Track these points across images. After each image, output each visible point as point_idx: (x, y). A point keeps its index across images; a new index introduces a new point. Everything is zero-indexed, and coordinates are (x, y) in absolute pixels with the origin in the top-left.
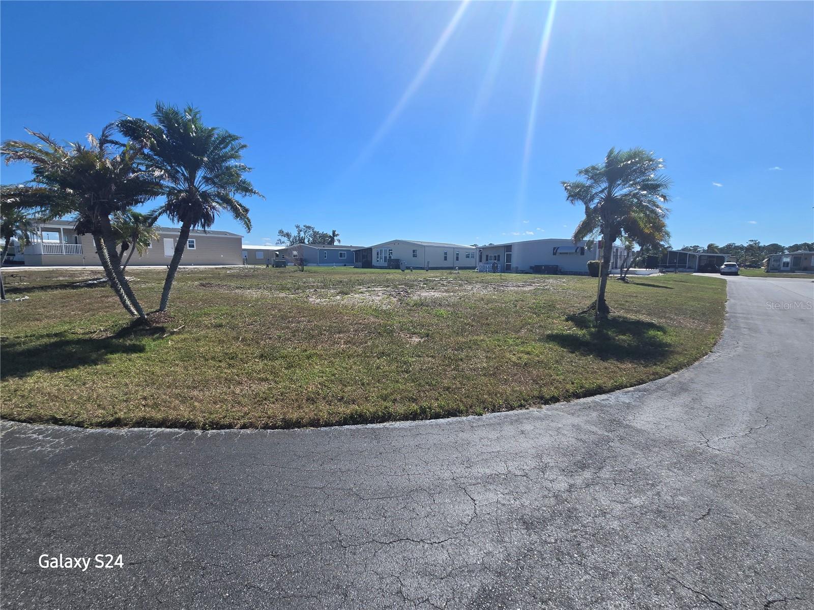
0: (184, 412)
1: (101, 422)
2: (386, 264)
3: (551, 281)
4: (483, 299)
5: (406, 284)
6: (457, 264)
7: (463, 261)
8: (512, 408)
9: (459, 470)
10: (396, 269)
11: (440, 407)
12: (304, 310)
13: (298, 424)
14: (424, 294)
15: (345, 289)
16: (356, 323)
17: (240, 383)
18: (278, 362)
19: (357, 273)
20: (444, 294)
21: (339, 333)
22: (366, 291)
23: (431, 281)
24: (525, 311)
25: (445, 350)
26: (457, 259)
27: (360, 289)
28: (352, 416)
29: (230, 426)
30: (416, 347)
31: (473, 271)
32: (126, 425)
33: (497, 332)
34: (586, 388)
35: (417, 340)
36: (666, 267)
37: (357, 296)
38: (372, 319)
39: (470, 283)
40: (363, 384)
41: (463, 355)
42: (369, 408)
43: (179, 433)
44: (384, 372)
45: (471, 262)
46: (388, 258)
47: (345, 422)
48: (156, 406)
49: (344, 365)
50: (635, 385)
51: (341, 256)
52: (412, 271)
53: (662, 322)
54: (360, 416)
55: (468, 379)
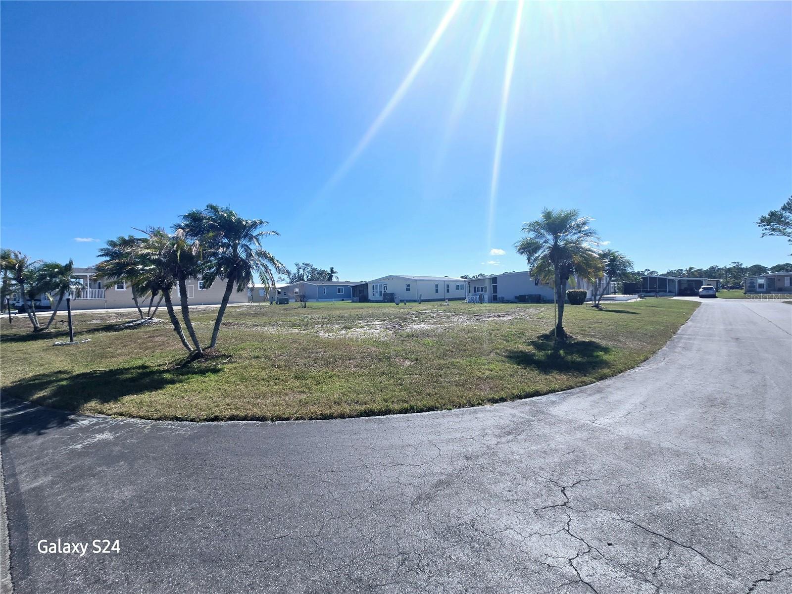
0: (256, 411)
1: (206, 418)
2: (381, 298)
3: (531, 310)
4: (464, 330)
5: (400, 318)
6: (448, 296)
7: (454, 293)
8: (473, 406)
9: (432, 437)
10: (391, 302)
11: (423, 405)
12: (318, 342)
13: (331, 417)
14: (416, 326)
15: (348, 324)
16: (361, 352)
17: (286, 394)
18: (308, 381)
19: (355, 308)
20: (433, 326)
21: (350, 360)
22: (366, 325)
23: (422, 314)
24: (498, 339)
25: (430, 370)
26: (448, 291)
27: (360, 323)
28: (365, 412)
29: (288, 419)
30: (407, 368)
31: (463, 301)
32: (222, 420)
33: (471, 356)
34: (526, 392)
35: (408, 363)
36: (647, 292)
37: (358, 330)
38: (374, 349)
39: (457, 315)
40: (371, 393)
41: (442, 372)
42: (376, 407)
43: (257, 423)
44: (385, 385)
45: (460, 293)
46: (383, 292)
47: (360, 415)
48: (237, 409)
49: (357, 382)
50: (565, 390)
51: (339, 292)
52: (405, 304)
53: (610, 344)
54: (371, 411)
55: (444, 388)
